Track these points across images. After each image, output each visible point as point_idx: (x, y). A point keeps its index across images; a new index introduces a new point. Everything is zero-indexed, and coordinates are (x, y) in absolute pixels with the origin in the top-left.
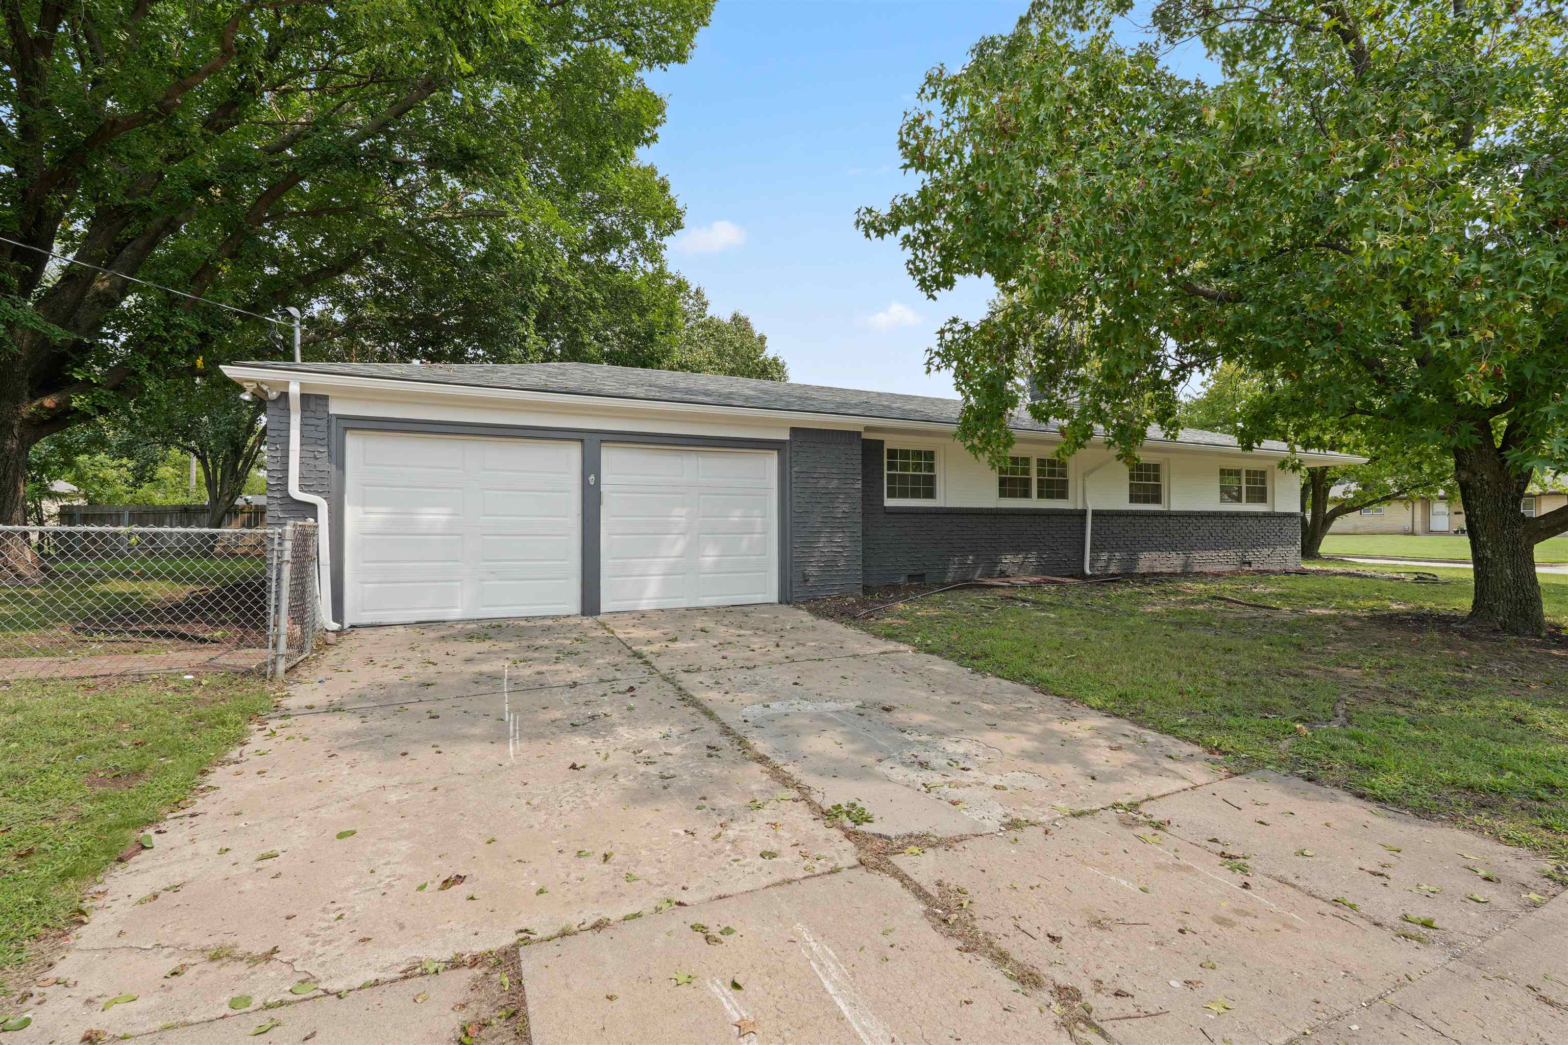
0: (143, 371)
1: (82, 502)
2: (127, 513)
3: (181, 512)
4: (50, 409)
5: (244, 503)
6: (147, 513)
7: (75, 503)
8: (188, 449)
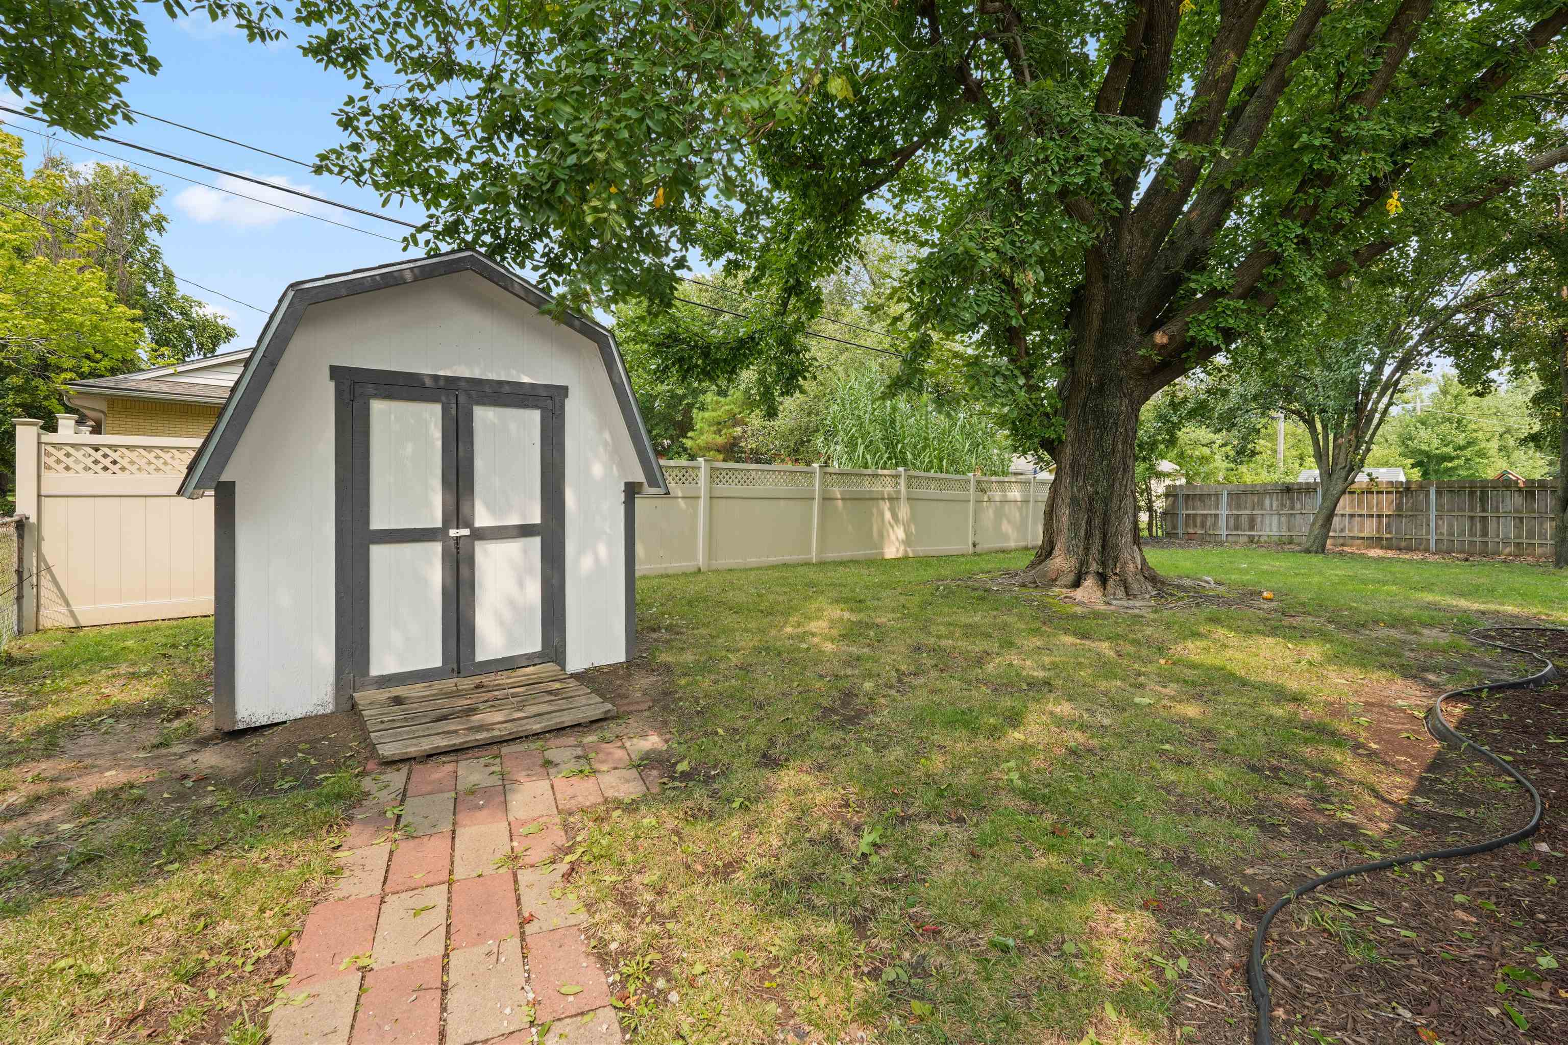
0: (1290, 250)
1: (1182, 481)
2: (1225, 493)
3: (1282, 491)
4: (1163, 346)
5: (1367, 479)
6: (1245, 493)
7: (1178, 483)
8: (1293, 412)
